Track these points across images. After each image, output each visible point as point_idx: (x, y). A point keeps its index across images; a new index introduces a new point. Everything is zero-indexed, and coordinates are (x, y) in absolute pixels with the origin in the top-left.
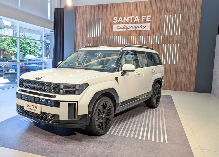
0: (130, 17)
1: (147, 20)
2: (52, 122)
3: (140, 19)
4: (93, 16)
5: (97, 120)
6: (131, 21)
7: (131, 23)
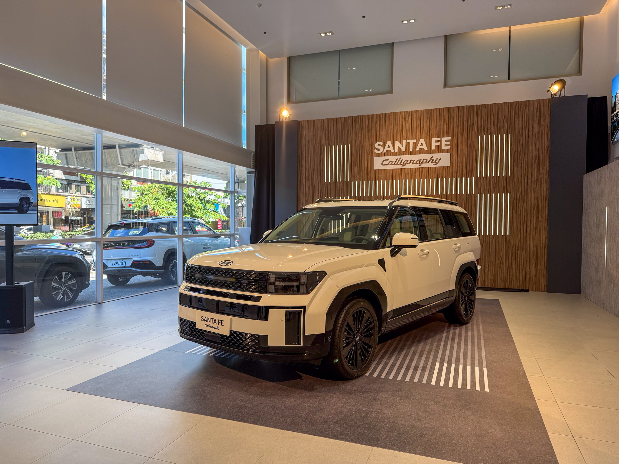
0: (408, 141)
1: (443, 147)
2: (254, 351)
3: (429, 145)
4: (333, 141)
5: (344, 347)
6: (411, 149)
7: (411, 153)
